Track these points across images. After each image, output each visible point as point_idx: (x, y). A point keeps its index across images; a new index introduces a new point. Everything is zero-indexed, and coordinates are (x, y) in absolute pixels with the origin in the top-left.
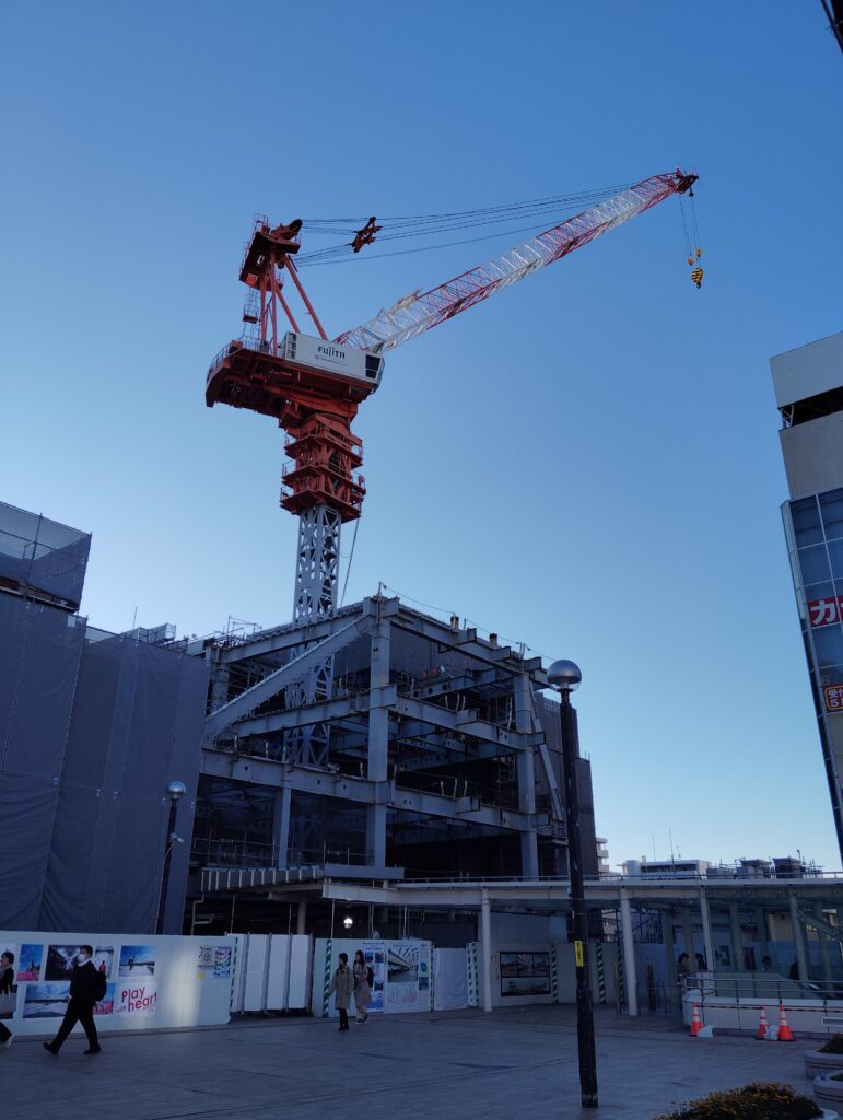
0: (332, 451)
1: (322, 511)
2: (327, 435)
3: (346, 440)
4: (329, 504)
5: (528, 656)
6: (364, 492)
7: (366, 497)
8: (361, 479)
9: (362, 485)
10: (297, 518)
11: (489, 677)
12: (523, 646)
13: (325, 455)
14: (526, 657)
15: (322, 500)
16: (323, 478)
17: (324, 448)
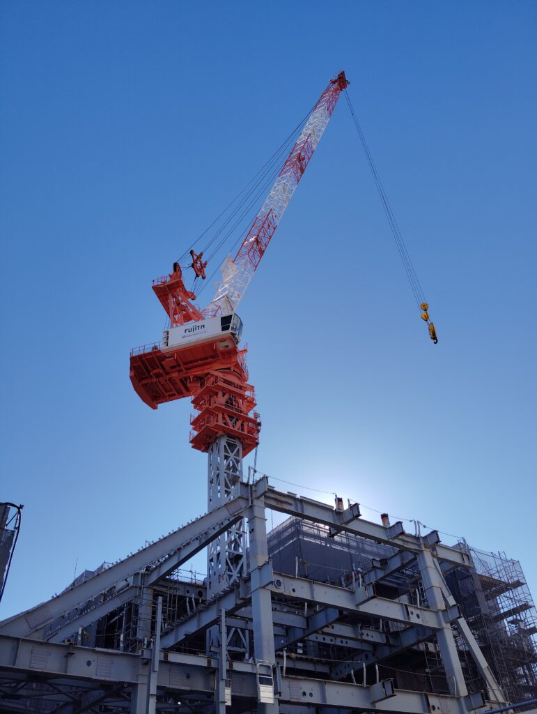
0: (227, 396)
1: (223, 442)
2: (221, 384)
3: (241, 388)
4: (229, 437)
5: (424, 533)
6: (259, 424)
7: (262, 428)
8: (256, 415)
9: (258, 420)
10: (206, 455)
11: (395, 564)
12: (417, 524)
13: (221, 400)
14: (423, 534)
15: (221, 433)
16: (220, 416)
17: (220, 394)
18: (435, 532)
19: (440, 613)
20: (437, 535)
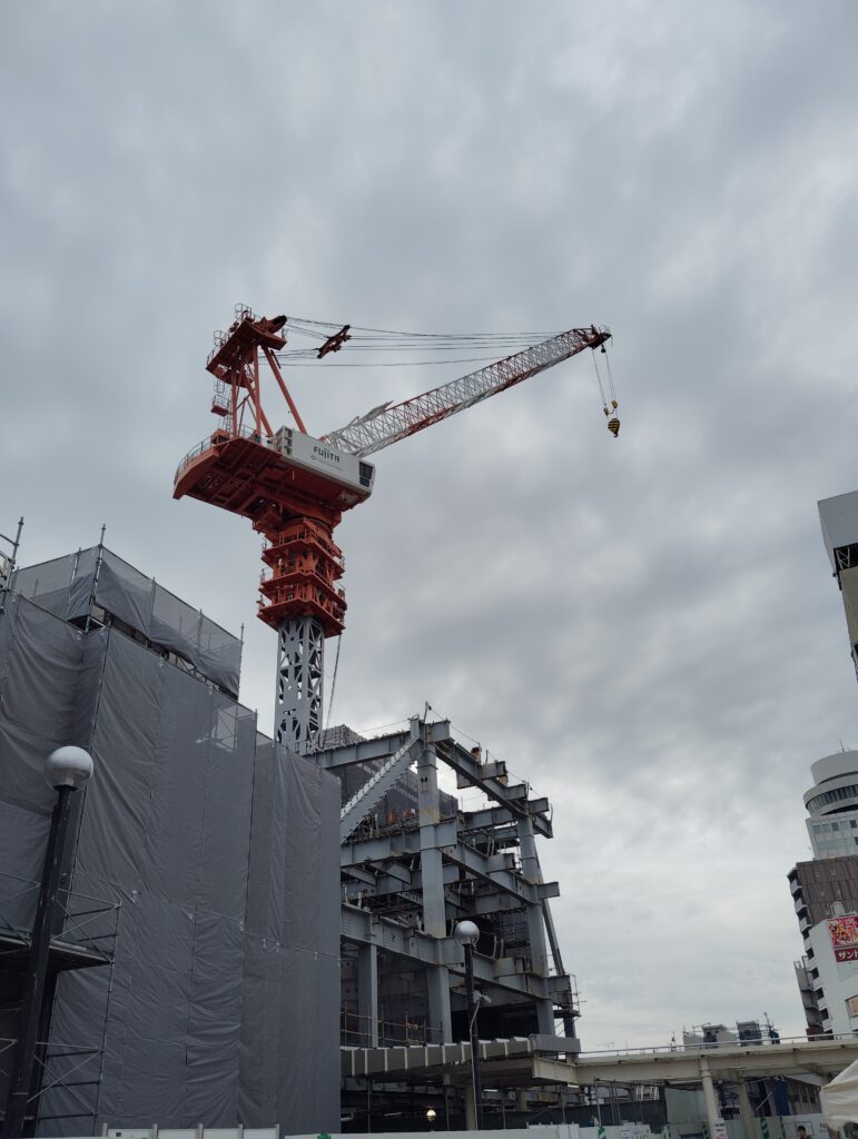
0: (317, 560)
1: (309, 625)
2: (315, 541)
3: (329, 549)
4: (315, 617)
6: (345, 606)
7: (347, 612)
8: (342, 593)
9: (343, 599)
13: (311, 563)
14: (530, 798)
15: (310, 612)
16: (310, 587)
17: (311, 556)
18: (545, 800)
19: (536, 888)
20: (547, 803)
